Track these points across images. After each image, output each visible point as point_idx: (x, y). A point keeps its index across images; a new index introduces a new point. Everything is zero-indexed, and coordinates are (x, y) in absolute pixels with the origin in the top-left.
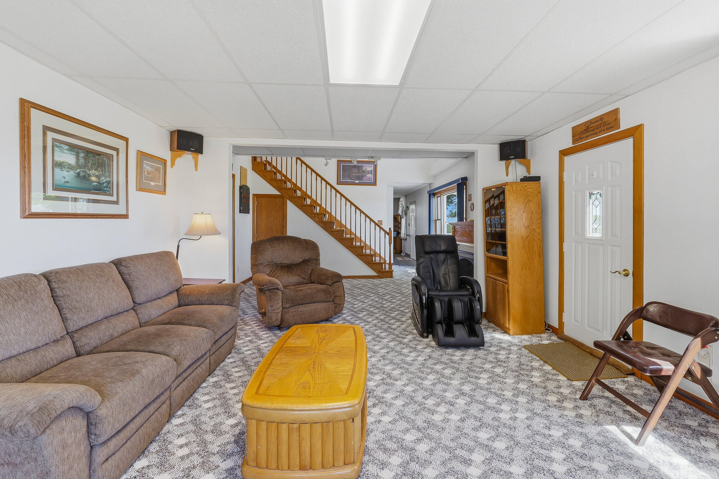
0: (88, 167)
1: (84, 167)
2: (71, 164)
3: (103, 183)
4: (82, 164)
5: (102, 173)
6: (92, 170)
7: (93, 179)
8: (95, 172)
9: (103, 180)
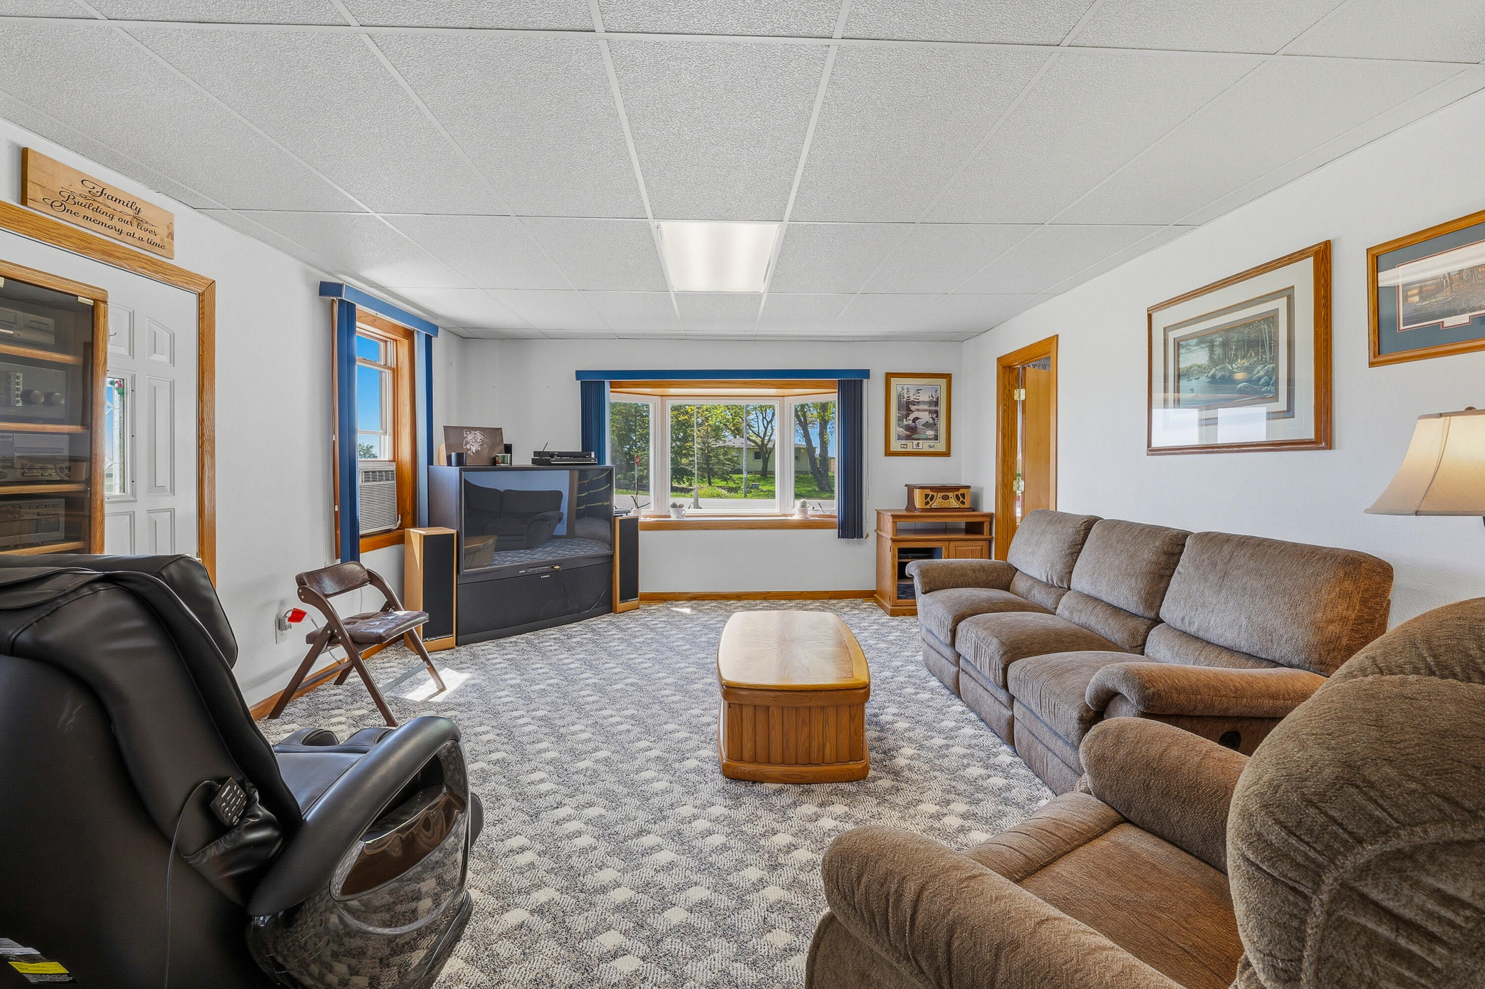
0: (1228, 358)
1: (1223, 361)
2: (1202, 365)
3: (1260, 379)
4: (1219, 357)
5: (1258, 359)
6: (1237, 359)
7: (1239, 376)
8: (1243, 361)
9: (1259, 372)
